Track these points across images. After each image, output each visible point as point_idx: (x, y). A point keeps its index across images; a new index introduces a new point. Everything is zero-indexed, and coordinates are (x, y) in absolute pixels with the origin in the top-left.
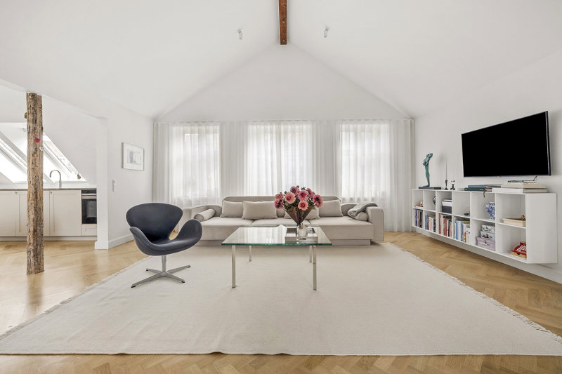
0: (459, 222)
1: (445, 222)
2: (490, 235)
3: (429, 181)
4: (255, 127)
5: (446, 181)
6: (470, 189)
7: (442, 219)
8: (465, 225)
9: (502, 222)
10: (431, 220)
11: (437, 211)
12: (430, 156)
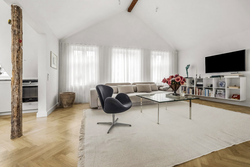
0: (207, 90)
1: (199, 90)
2: (221, 93)
3: (188, 75)
4: (116, 50)
5: (197, 75)
6: (213, 77)
7: (197, 89)
8: (210, 90)
9: (228, 88)
10: (191, 90)
11: (195, 86)
12: (189, 66)
